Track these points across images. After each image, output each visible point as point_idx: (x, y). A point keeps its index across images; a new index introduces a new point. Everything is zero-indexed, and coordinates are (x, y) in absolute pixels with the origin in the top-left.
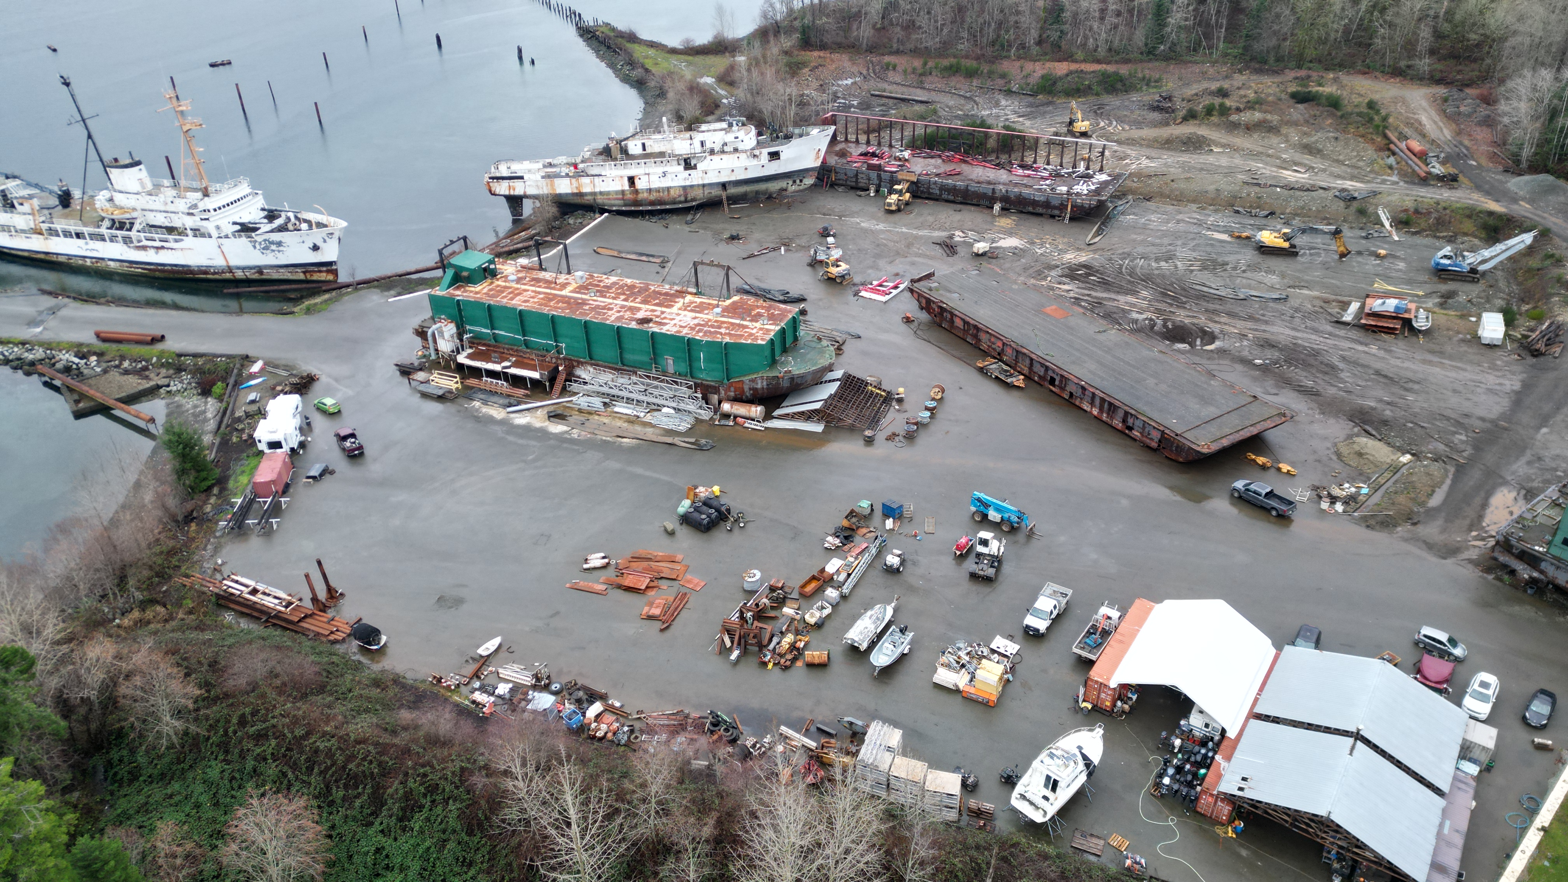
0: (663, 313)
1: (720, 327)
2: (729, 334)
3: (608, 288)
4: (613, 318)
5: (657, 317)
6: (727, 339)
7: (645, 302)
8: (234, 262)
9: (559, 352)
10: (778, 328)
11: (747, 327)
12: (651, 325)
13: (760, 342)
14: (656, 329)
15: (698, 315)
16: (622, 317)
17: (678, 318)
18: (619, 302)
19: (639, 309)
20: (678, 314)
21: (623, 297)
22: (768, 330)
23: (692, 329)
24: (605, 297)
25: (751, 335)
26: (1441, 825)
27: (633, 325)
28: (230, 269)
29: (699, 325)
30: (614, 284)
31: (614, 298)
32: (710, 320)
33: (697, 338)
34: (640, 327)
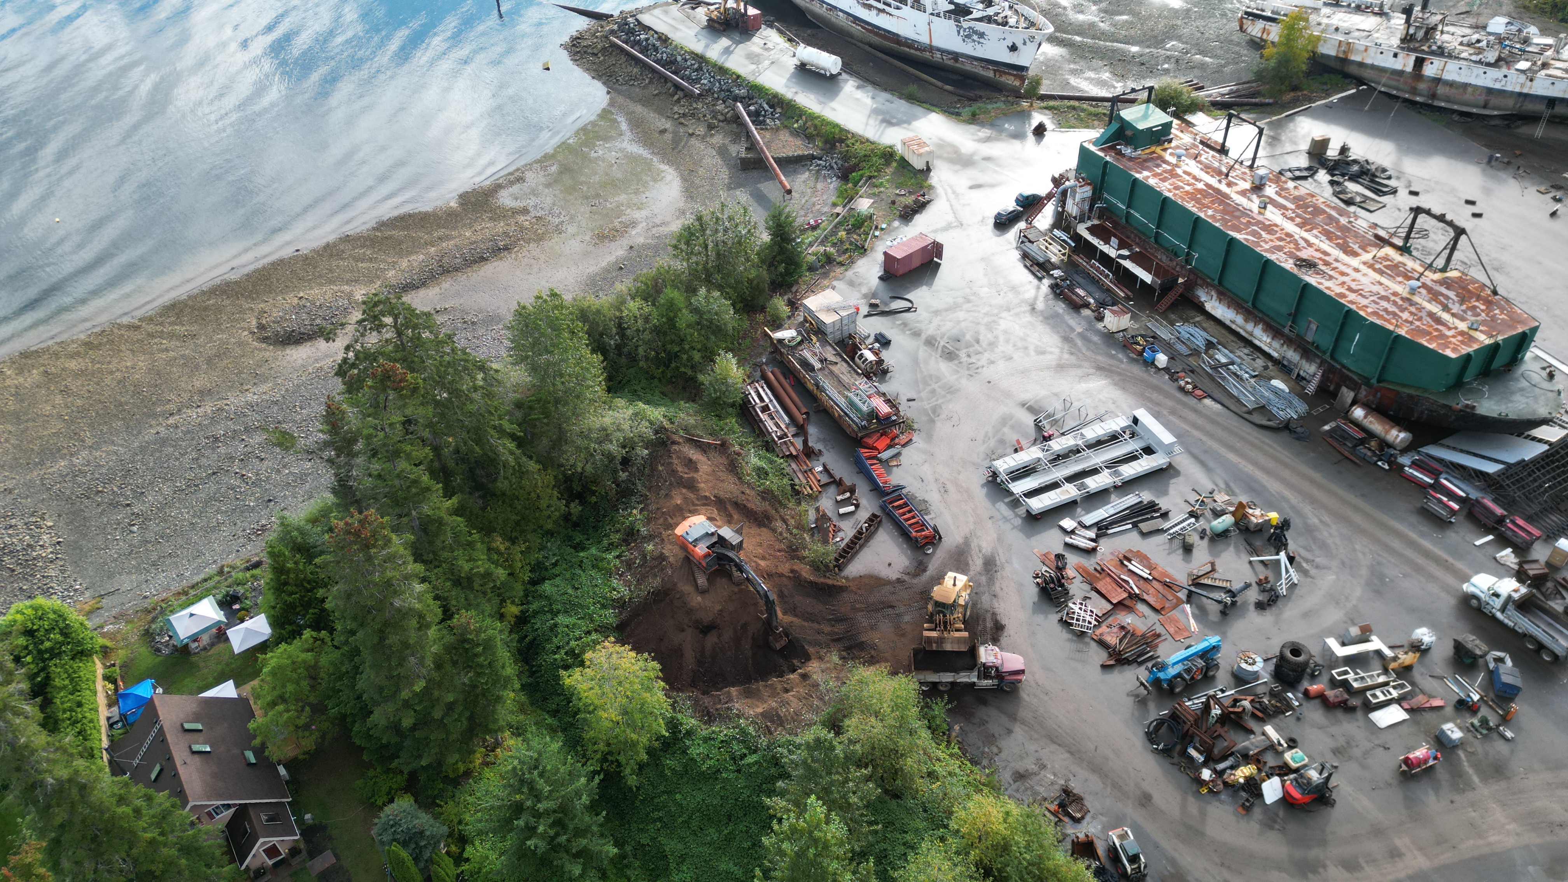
0: (1338, 260)
1: (1403, 310)
2: (1411, 325)
4: (1267, 247)
6: (1404, 332)
8: (937, 42)
9: (1188, 261)
10: (1488, 341)
11: (1443, 323)
12: (1311, 272)
13: (1449, 353)
14: (1314, 281)
15: (1383, 280)
16: (1279, 249)
17: (1354, 275)
18: (1290, 226)
19: (1309, 245)
20: (1357, 270)
21: (1298, 221)
22: (1472, 339)
25: (1442, 336)
27: (1289, 265)
28: (931, 48)
29: (1376, 295)
32: (1395, 294)
33: (1362, 313)
34: (1295, 271)
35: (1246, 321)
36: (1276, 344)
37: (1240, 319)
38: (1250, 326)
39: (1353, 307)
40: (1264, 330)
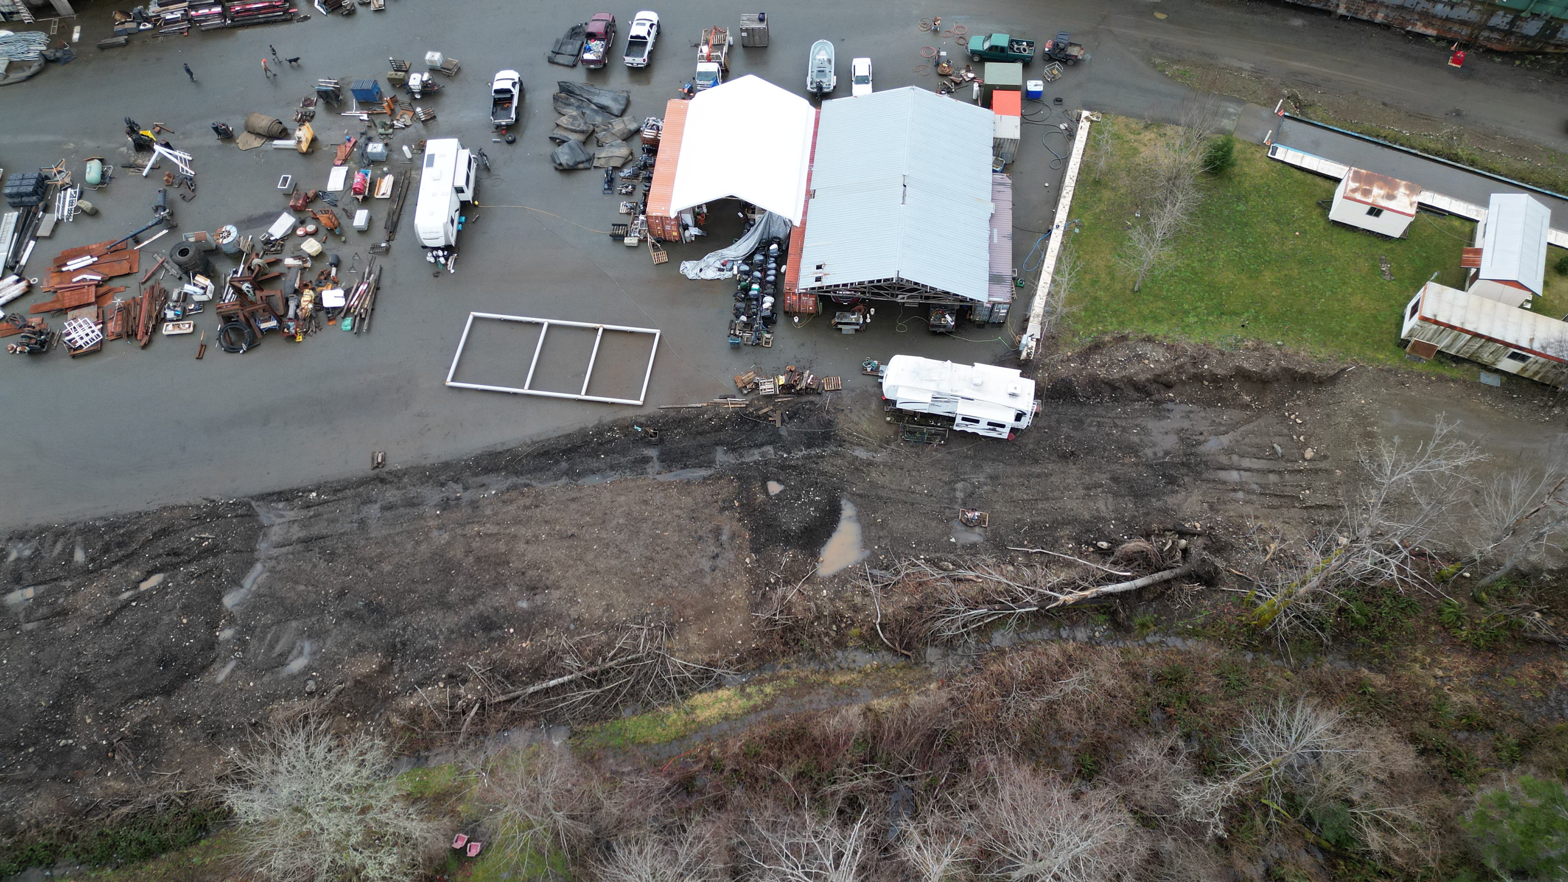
26: (991, 237)
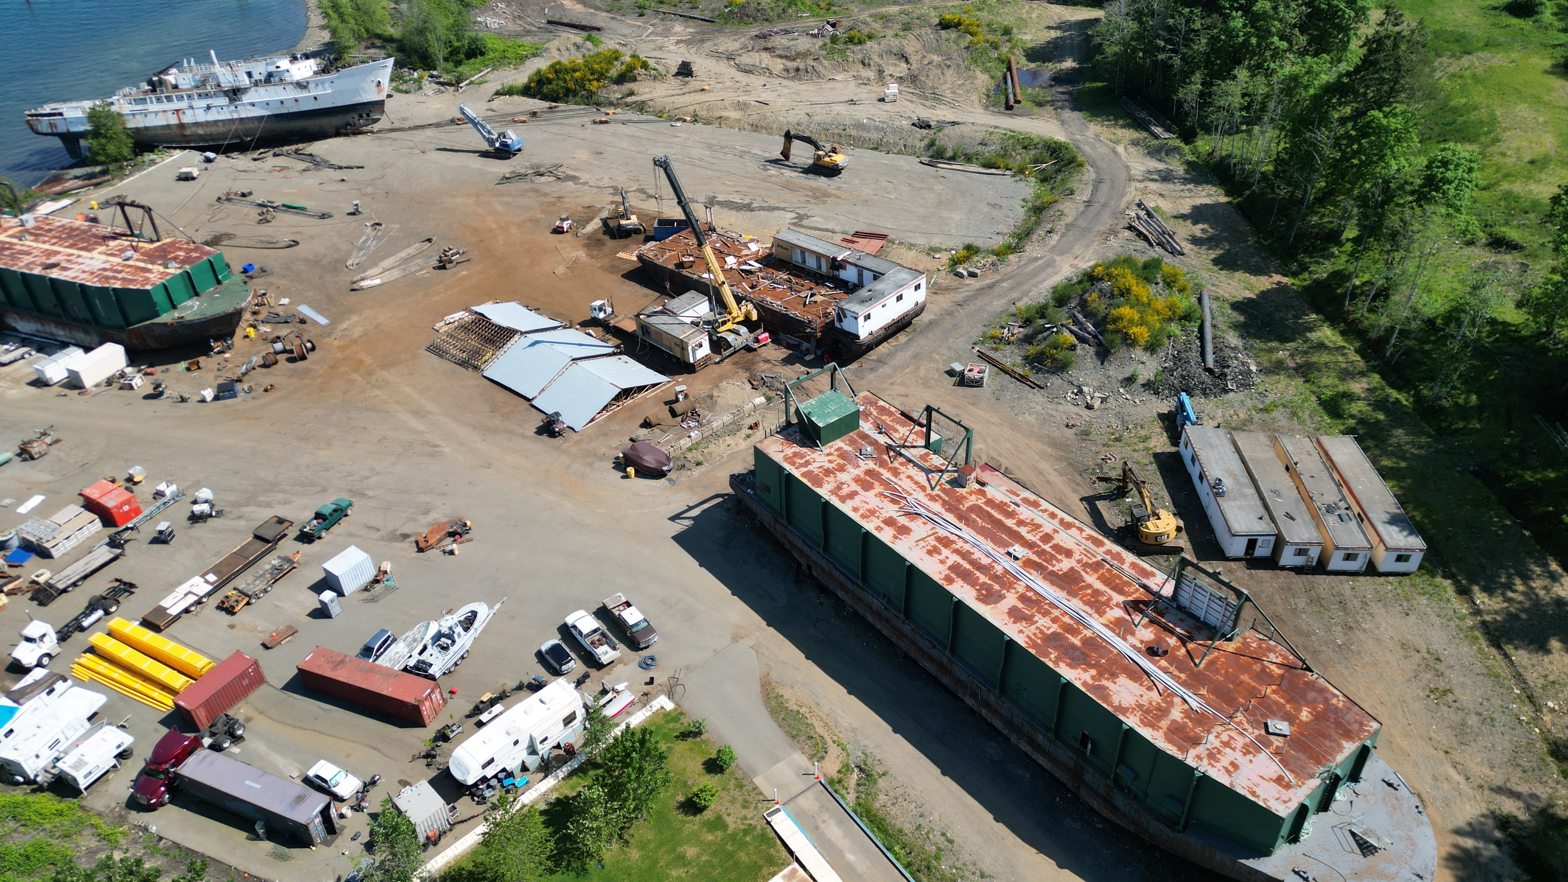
0: (79, 256)
1: (121, 272)
2: (124, 279)
3: (50, 230)
4: (22, 264)
5: (69, 261)
6: (118, 285)
7: (71, 246)
10: (179, 271)
11: (149, 271)
12: (54, 270)
13: (148, 287)
14: (55, 274)
15: (111, 259)
16: (33, 263)
17: (88, 262)
18: (46, 246)
19: (57, 253)
20: (92, 258)
21: (54, 241)
22: (168, 274)
23: (92, 273)
24: (36, 241)
25: (147, 279)
27: (37, 271)
29: (104, 270)
30: (63, 226)
31: (44, 242)
32: (118, 264)
33: (89, 284)
34: (43, 273)
35: (43, 325)
36: (67, 333)
37: (39, 327)
38: (48, 329)
39: (83, 282)
40: (56, 327)
